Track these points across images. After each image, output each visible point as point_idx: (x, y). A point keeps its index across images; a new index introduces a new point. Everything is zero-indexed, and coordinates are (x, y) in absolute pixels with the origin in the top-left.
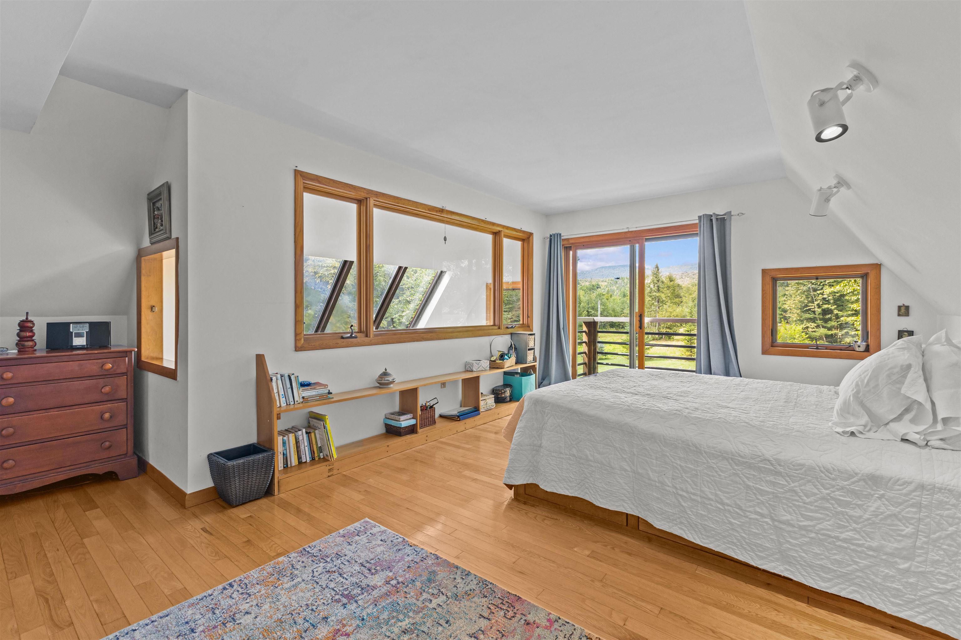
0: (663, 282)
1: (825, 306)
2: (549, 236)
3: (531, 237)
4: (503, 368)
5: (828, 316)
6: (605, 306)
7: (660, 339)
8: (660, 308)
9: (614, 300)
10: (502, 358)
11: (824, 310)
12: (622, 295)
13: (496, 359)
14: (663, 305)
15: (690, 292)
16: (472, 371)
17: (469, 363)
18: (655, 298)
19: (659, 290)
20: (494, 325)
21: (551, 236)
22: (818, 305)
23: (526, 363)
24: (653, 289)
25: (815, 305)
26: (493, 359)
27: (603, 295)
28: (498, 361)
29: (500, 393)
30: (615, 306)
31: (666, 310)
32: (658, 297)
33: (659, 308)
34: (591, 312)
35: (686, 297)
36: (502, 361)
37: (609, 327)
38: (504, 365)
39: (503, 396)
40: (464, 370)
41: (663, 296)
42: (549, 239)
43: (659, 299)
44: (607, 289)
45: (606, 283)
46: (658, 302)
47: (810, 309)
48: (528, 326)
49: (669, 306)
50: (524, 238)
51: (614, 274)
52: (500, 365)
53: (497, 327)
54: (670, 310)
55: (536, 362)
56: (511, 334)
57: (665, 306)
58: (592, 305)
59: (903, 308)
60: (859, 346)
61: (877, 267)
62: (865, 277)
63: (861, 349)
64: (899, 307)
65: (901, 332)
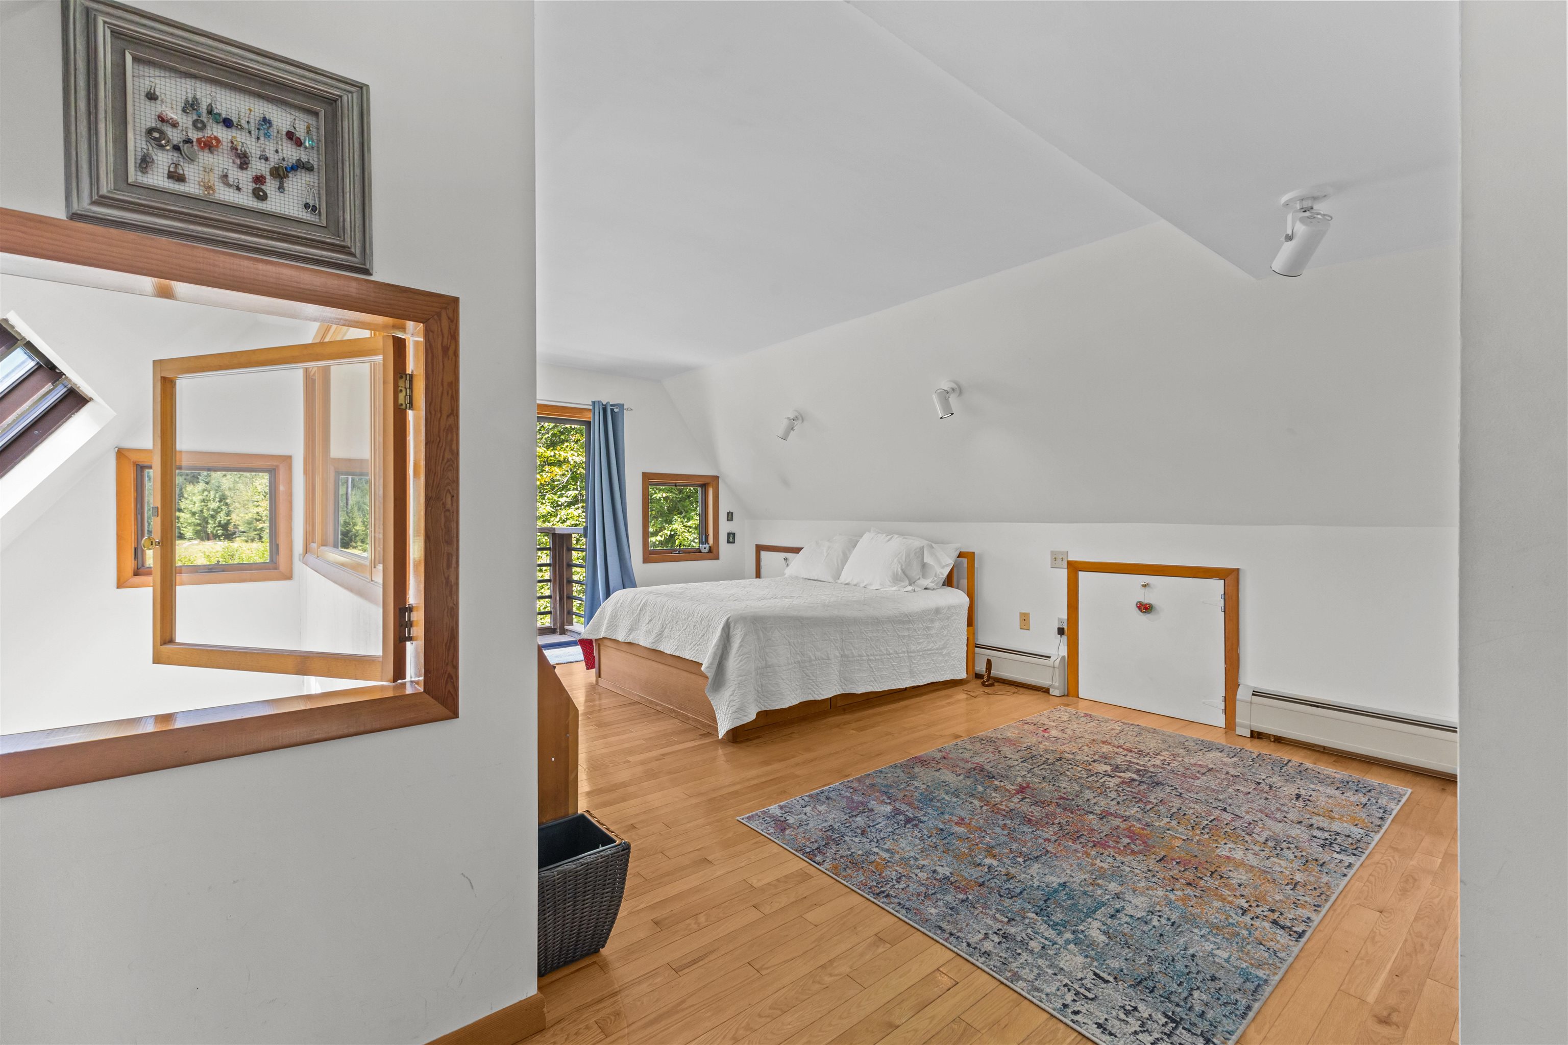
59: (730, 514)
60: (705, 548)
61: (716, 478)
62: (704, 486)
63: (706, 551)
64: (728, 513)
65: (729, 534)
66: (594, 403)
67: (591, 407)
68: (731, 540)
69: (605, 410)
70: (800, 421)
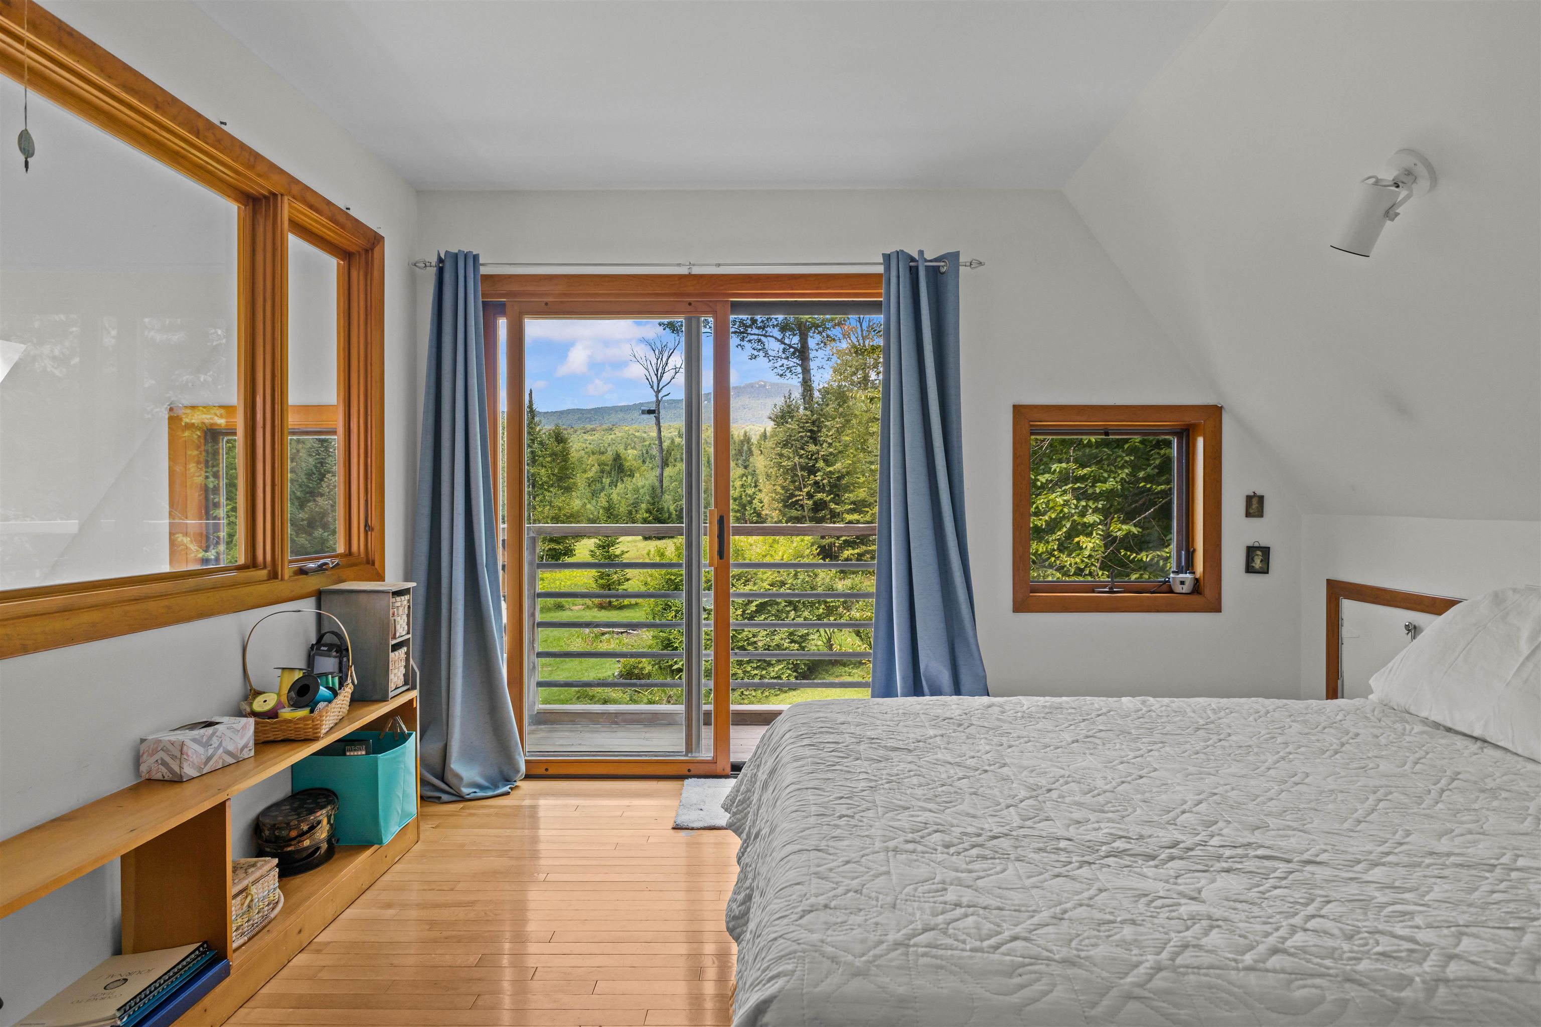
1: (819, 496)
2: (434, 260)
3: (377, 250)
4: (315, 739)
5: (821, 514)
10: (306, 698)
11: (815, 503)
13: (279, 705)
14: (543, 493)
15: (584, 466)
16: (177, 780)
17: (158, 746)
20: (252, 564)
21: (440, 260)
22: (808, 493)
23: (384, 699)
25: (804, 494)
26: (260, 705)
28: (287, 713)
29: (294, 834)
31: (550, 503)
32: (533, 475)
33: (534, 498)
36: (303, 713)
38: (316, 728)
39: (307, 843)
40: (129, 781)
42: (433, 271)
43: (535, 480)
47: (797, 502)
48: (370, 562)
49: (556, 496)
50: (353, 248)
52: (297, 730)
53: (264, 573)
54: (557, 503)
55: (413, 688)
56: (320, 596)
57: (548, 496)
59: (1255, 501)
60: (1182, 583)
61: (1215, 412)
62: (1186, 434)
63: (1186, 589)
64: (1249, 499)
65: (1251, 551)
66: (887, 258)
67: (880, 269)
68: (1257, 563)
69: (914, 272)
70: (1423, 183)
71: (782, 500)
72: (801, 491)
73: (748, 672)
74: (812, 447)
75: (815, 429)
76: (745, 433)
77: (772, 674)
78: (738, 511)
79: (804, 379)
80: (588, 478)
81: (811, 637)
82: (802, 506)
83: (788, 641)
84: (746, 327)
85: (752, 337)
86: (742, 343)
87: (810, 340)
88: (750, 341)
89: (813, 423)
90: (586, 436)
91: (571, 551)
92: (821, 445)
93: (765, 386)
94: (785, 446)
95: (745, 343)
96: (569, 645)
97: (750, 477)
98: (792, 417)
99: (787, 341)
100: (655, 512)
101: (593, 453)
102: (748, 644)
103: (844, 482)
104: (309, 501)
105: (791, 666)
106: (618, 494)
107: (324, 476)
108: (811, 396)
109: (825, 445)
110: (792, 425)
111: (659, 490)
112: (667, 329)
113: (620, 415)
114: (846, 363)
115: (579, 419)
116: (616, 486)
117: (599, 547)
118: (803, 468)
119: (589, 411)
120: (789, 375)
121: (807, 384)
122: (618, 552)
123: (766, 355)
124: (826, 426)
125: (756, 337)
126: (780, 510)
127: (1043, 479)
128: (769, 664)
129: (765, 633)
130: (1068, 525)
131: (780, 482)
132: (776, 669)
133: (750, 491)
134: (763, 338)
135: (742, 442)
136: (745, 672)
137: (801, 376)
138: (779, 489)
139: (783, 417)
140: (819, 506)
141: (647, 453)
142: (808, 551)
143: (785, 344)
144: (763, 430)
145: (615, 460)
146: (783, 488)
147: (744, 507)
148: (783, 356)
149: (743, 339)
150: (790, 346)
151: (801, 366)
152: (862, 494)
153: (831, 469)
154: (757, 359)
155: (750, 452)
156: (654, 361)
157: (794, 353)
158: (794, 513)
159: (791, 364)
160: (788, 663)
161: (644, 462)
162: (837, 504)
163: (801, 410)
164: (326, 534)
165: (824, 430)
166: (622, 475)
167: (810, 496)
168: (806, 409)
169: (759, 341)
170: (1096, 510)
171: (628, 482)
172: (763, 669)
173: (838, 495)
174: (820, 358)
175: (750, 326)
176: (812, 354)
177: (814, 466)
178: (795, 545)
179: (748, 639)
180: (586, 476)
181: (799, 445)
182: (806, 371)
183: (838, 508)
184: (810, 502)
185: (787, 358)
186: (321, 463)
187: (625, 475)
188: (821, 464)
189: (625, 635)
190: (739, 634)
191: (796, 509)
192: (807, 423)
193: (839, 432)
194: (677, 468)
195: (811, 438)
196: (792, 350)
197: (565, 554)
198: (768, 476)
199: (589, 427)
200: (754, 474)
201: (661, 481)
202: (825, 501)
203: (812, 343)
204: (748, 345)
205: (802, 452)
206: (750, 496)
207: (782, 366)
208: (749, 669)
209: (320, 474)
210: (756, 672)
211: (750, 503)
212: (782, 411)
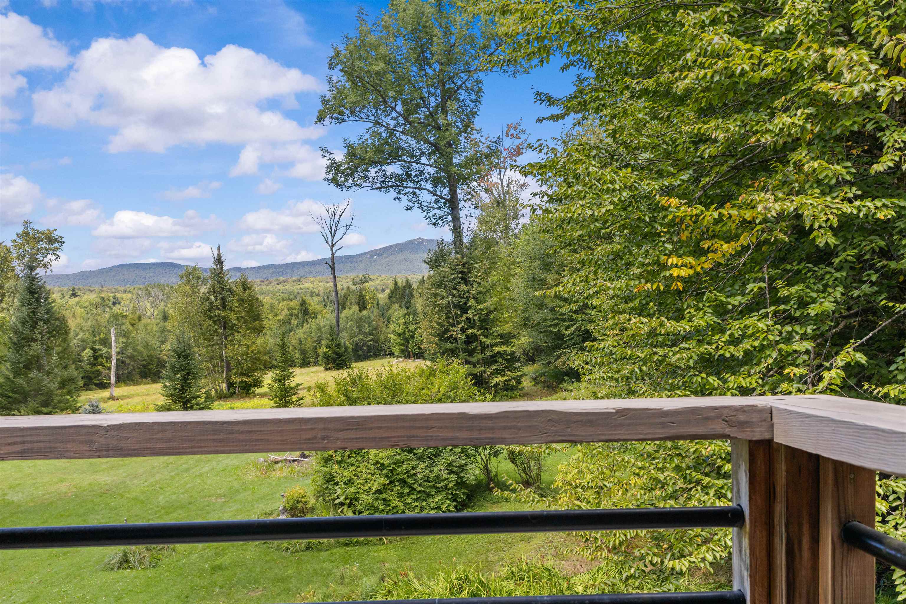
0: (230, 291)
1: (470, 331)
5: (473, 346)
6: (128, 338)
7: (231, 396)
8: (229, 339)
9: (146, 326)
11: (467, 337)
12: (161, 316)
14: (233, 334)
15: (274, 311)
18: (219, 320)
19: (224, 306)
22: (461, 329)
24: (215, 303)
25: (458, 329)
27: (125, 317)
30: (148, 337)
31: (240, 341)
32: (223, 318)
33: (226, 338)
34: (100, 350)
35: (269, 319)
37: (138, 376)
41: (232, 316)
43: (225, 322)
44: (132, 305)
45: (130, 295)
46: (225, 328)
47: (451, 336)
49: (244, 336)
51: (145, 278)
54: (246, 341)
57: (237, 336)
58: (102, 336)
71: (438, 335)
72: (455, 326)
73: (408, 504)
74: (463, 287)
75: (466, 270)
76: (407, 281)
77: (432, 505)
78: (402, 344)
79: (454, 226)
80: (279, 321)
81: (468, 467)
82: (455, 339)
83: (446, 472)
84: (402, 180)
85: (408, 190)
86: (399, 196)
87: (459, 191)
88: (405, 194)
89: (464, 265)
90: (279, 287)
91: (260, 383)
92: (472, 285)
93: (422, 243)
94: (439, 286)
95: (401, 196)
96: (245, 474)
97: (411, 316)
98: (445, 261)
99: (438, 193)
100: (333, 347)
101: (283, 300)
102: (408, 477)
103: (492, 317)
104: (24, 346)
105: (450, 497)
106: (304, 333)
107: (37, 324)
108: (461, 241)
109: (475, 285)
110: (445, 268)
111: (336, 329)
112: (332, 184)
113: (307, 269)
114: (490, 215)
115: (274, 273)
116: (302, 326)
117: (276, 380)
118: (455, 306)
119: (281, 266)
120: (441, 223)
121: (457, 230)
122: (293, 385)
123: (421, 206)
124: (475, 268)
125: (411, 190)
126: (436, 344)
127: (736, 300)
128: (429, 495)
129: (425, 464)
130: (775, 355)
131: (436, 319)
132: (436, 500)
133: (412, 328)
134: (417, 191)
135: (404, 287)
136: (406, 504)
137: (451, 224)
138: (434, 324)
139: (436, 261)
140: (470, 339)
141: (328, 298)
142: (463, 382)
143: (437, 195)
144: (421, 278)
145: (301, 305)
146: (439, 324)
147: (407, 340)
148: (436, 206)
149: (399, 192)
150: (442, 198)
151: (451, 214)
152: (508, 327)
153: (481, 306)
154: (413, 210)
155: (412, 295)
156: (328, 220)
157: (445, 203)
158: (449, 346)
159: (442, 213)
160: (447, 494)
161: (325, 306)
162: (486, 337)
163: (453, 255)
164: (41, 374)
165: (474, 272)
166: (307, 317)
167: (463, 330)
168: (456, 252)
169: (414, 193)
170: (804, 337)
171: (313, 323)
172: (424, 500)
173: (487, 329)
174: (468, 208)
175: (405, 181)
176: (462, 204)
177: (466, 303)
178: (450, 377)
179: (408, 472)
180: (278, 318)
181: (451, 285)
182: (456, 219)
183: (488, 341)
184: (463, 337)
185: (439, 208)
186: (34, 312)
187: (311, 317)
188: (472, 302)
189: (296, 463)
190: (399, 467)
191: (450, 342)
192: (458, 265)
193: (487, 273)
194: (352, 310)
195: (462, 278)
196: (443, 201)
197: (255, 386)
198: (425, 314)
199: (281, 279)
200: (415, 313)
201: (338, 321)
202: (476, 335)
203: (461, 194)
204: (404, 198)
205: (455, 292)
206: (412, 332)
207: (435, 215)
208: (409, 501)
209: (33, 321)
210: (416, 504)
211: (412, 337)
212: (436, 255)
